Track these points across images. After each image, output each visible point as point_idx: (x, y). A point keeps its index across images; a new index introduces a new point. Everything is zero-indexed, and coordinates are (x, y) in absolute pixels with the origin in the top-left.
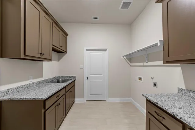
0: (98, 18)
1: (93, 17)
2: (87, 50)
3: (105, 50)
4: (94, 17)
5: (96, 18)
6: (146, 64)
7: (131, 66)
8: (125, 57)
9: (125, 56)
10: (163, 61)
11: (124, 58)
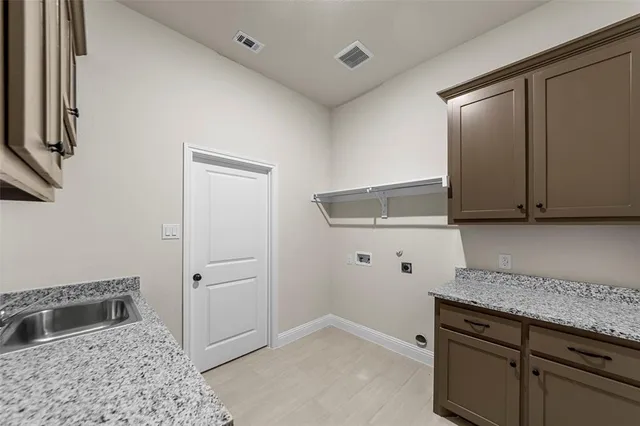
0: (258, 46)
1: (241, 33)
2: (198, 157)
3: (266, 171)
4: (246, 36)
5: (249, 43)
6: (380, 221)
7: (331, 225)
8: (318, 200)
9: (320, 196)
10: (446, 217)
11: (317, 202)
